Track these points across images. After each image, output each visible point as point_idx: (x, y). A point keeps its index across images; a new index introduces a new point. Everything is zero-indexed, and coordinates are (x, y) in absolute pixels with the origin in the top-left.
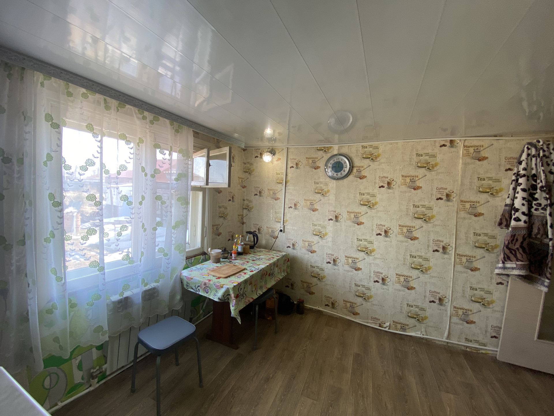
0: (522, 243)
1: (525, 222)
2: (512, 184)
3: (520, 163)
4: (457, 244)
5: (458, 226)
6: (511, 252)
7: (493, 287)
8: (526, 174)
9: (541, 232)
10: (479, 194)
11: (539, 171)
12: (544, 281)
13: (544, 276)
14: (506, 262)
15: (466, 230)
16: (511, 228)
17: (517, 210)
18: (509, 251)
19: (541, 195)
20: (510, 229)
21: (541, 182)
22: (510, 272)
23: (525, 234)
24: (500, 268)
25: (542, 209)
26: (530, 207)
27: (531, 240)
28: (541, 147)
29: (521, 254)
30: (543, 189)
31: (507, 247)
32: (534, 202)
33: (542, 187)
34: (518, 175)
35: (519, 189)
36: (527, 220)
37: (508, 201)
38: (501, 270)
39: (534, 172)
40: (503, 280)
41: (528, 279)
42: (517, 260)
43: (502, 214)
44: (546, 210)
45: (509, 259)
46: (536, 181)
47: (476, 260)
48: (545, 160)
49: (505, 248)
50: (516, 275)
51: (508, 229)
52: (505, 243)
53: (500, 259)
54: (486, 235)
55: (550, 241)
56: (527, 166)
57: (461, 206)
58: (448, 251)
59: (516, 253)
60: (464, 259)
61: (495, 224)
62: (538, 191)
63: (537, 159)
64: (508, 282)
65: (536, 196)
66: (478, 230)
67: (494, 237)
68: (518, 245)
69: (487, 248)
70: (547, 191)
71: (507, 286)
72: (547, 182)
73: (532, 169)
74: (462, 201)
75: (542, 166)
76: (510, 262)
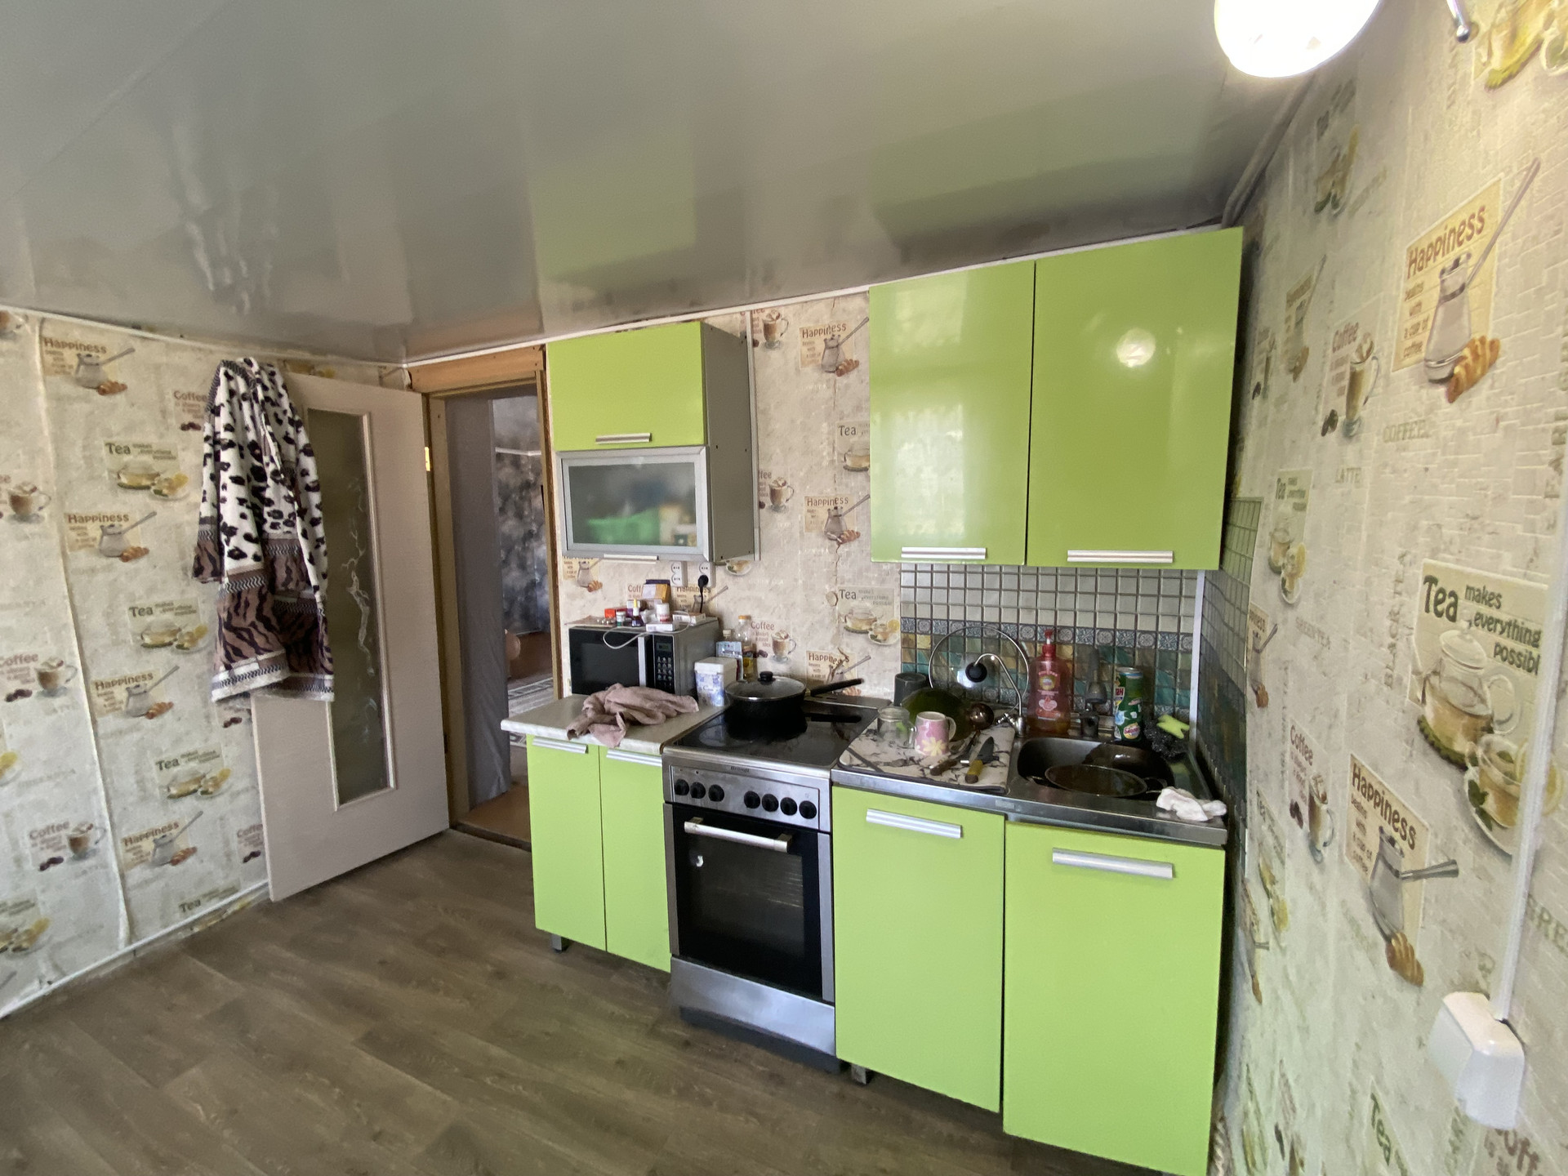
0: (259, 610)
1: (256, 558)
2: (205, 464)
3: (216, 411)
4: (87, 653)
5: (77, 598)
6: (241, 637)
7: (218, 737)
8: (234, 440)
9: (295, 575)
10: (121, 493)
11: (263, 433)
12: (322, 681)
13: (321, 669)
14: (233, 665)
15: (106, 606)
16: (229, 577)
17: (231, 531)
18: (234, 636)
19: (277, 492)
20: (226, 580)
21: (272, 460)
22: (248, 684)
23: (263, 586)
24: (226, 683)
25: (286, 523)
26: (259, 522)
27: (278, 598)
28: (257, 376)
29: (265, 635)
30: (278, 479)
31: (228, 625)
32: (267, 509)
33: (275, 473)
34: (214, 440)
35: (225, 477)
36: (260, 554)
37: (206, 510)
38: (226, 688)
39: (251, 436)
40: (238, 710)
41: (289, 687)
42: (259, 651)
43: (199, 545)
44: (293, 525)
45: (239, 654)
46: (260, 459)
47: (156, 684)
48: (271, 410)
49: (224, 630)
50: (263, 688)
51: (221, 582)
52: (220, 618)
53: (219, 662)
54: (167, 607)
55: (315, 592)
56: (235, 421)
57: (73, 535)
58: (61, 682)
59: (251, 635)
60: (120, 693)
61: (186, 574)
62: (270, 482)
63: (252, 406)
64: (249, 711)
65: (268, 494)
66: (140, 598)
67: (188, 610)
68: (251, 616)
69: (176, 642)
70: (288, 482)
71: (250, 720)
72: (283, 462)
73: (247, 428)
74: (71, 518)
75: (267, 423)
76: (242, 662)
